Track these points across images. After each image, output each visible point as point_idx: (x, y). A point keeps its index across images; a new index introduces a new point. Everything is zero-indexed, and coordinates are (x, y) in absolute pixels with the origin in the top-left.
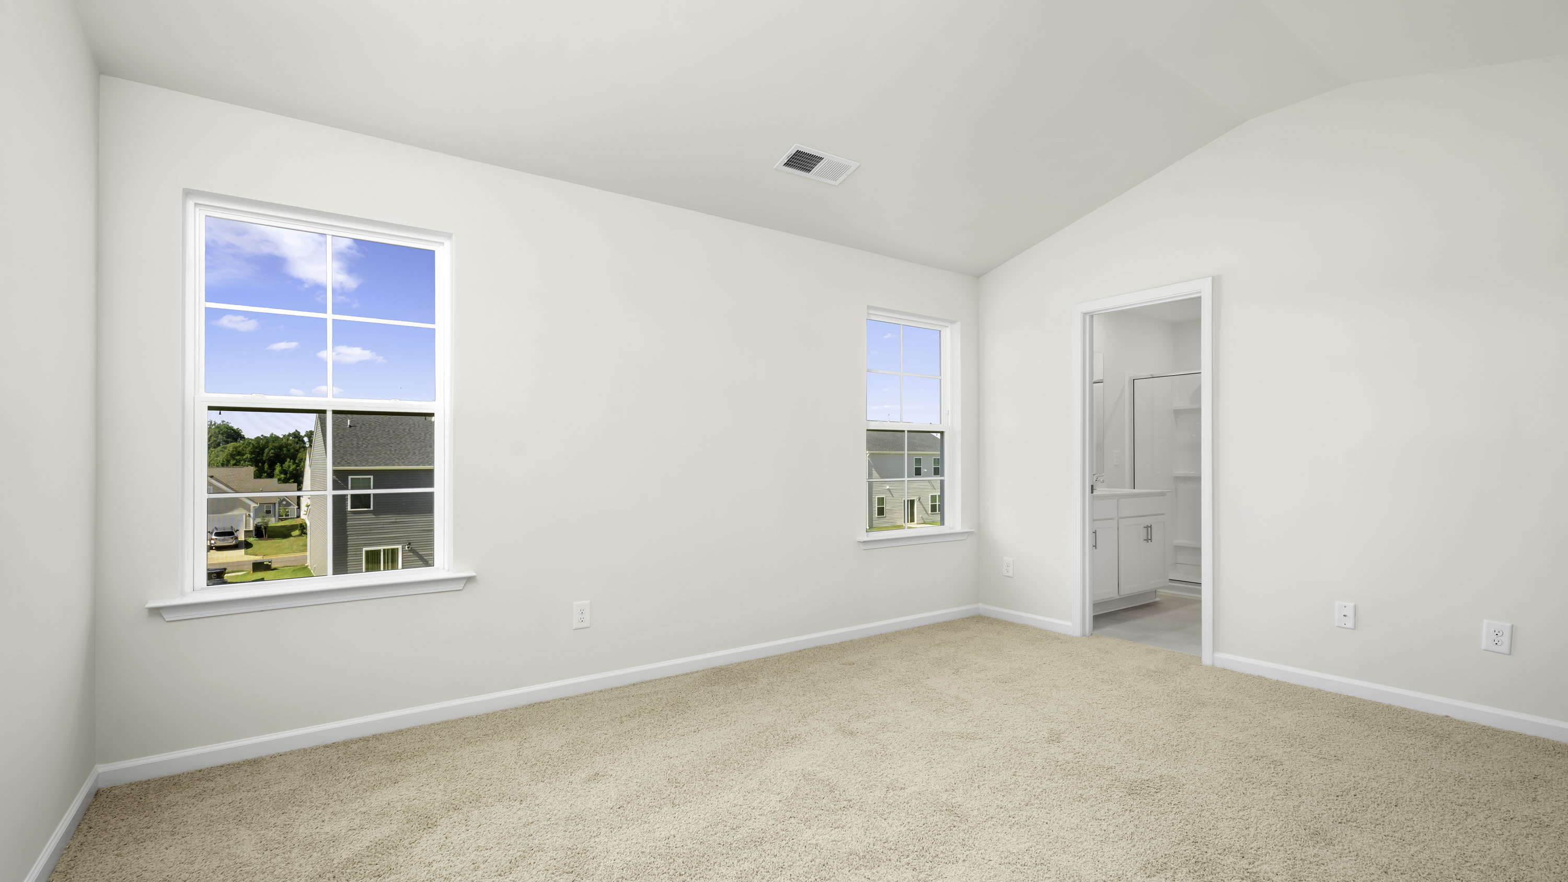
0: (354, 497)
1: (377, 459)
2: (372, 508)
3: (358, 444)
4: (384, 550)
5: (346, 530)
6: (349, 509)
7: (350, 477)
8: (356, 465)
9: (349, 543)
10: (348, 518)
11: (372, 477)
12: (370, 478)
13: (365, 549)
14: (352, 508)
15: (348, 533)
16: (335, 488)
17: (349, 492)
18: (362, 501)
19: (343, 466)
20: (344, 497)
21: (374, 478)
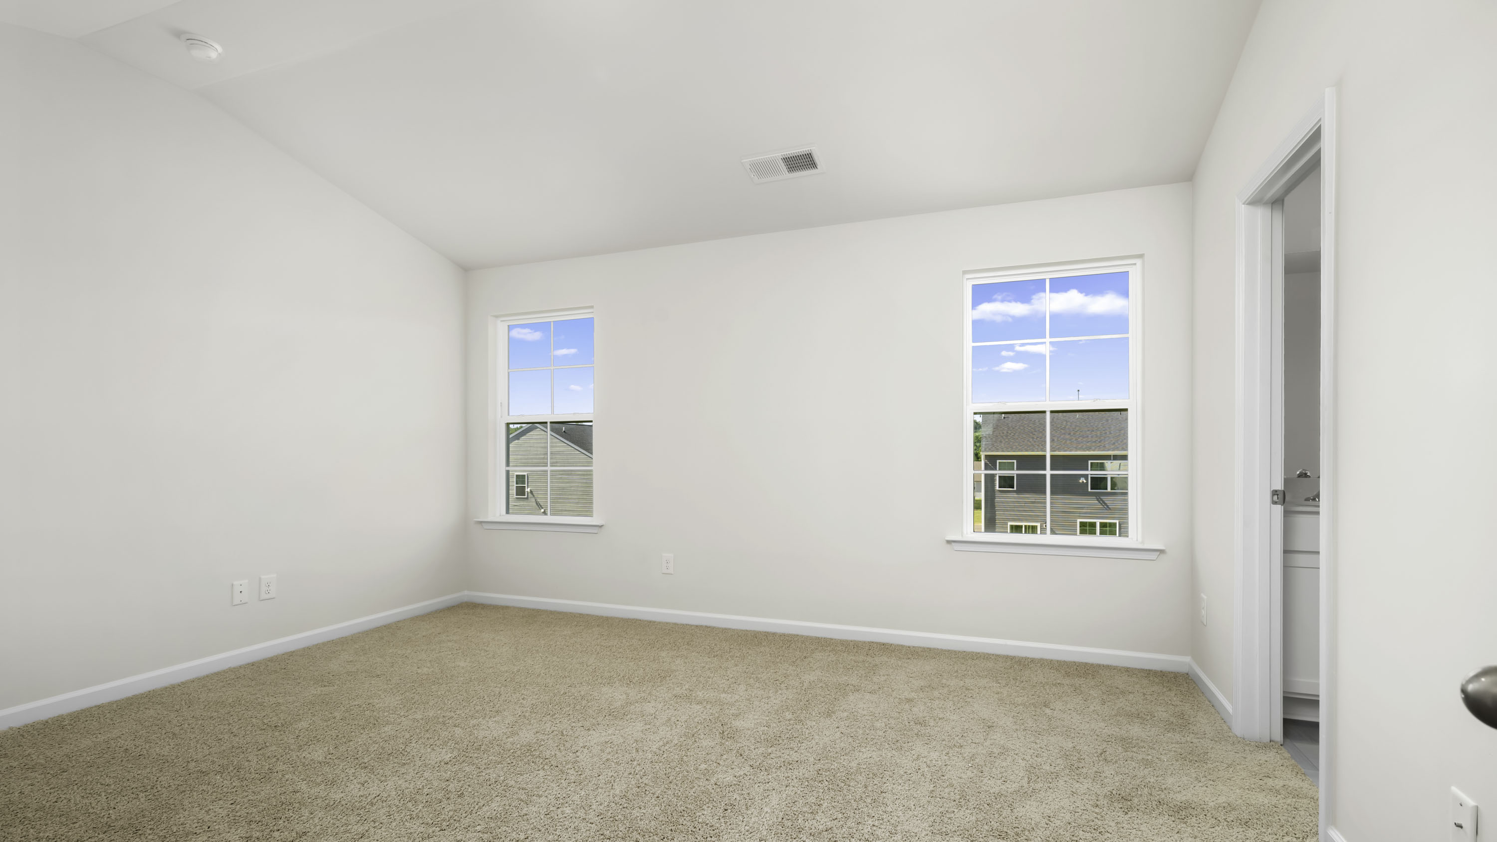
0: (1001, 478)
1: (1020, 446)
2: (1015, 489)
3: (1007, 433)
4: (1025, 526)
5: (995, 505)
6: (997, 488)
7: (998, 461)
8: (1003, 451)
9: (997, 517)
10: (996, 495)
11: (1015, 461)
12: (1014, 462)
13: (1010, 523)
14: (999, 487)
15: (996, 508)
16: (986, 469)
17: (998, 473)
18: (1007, 482)
19: (992, 451)
20: (993, 476)
21: (1017, 462)
